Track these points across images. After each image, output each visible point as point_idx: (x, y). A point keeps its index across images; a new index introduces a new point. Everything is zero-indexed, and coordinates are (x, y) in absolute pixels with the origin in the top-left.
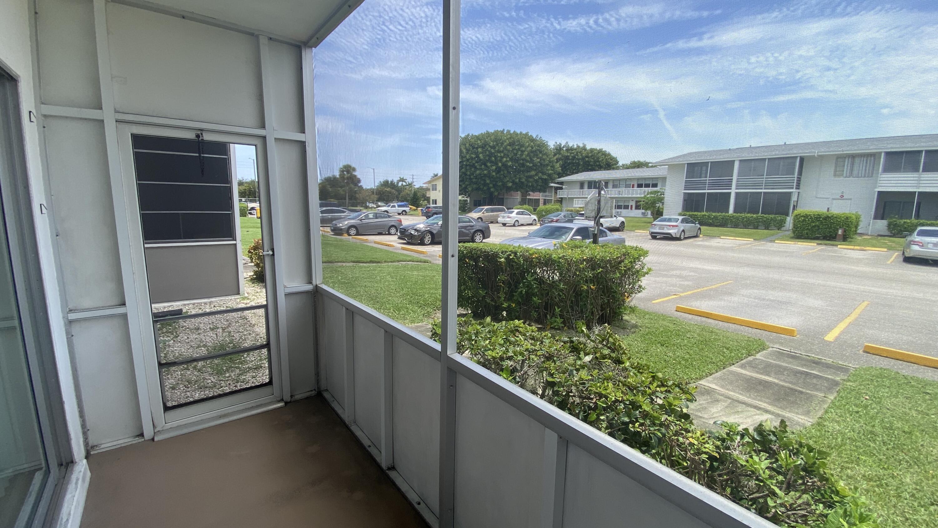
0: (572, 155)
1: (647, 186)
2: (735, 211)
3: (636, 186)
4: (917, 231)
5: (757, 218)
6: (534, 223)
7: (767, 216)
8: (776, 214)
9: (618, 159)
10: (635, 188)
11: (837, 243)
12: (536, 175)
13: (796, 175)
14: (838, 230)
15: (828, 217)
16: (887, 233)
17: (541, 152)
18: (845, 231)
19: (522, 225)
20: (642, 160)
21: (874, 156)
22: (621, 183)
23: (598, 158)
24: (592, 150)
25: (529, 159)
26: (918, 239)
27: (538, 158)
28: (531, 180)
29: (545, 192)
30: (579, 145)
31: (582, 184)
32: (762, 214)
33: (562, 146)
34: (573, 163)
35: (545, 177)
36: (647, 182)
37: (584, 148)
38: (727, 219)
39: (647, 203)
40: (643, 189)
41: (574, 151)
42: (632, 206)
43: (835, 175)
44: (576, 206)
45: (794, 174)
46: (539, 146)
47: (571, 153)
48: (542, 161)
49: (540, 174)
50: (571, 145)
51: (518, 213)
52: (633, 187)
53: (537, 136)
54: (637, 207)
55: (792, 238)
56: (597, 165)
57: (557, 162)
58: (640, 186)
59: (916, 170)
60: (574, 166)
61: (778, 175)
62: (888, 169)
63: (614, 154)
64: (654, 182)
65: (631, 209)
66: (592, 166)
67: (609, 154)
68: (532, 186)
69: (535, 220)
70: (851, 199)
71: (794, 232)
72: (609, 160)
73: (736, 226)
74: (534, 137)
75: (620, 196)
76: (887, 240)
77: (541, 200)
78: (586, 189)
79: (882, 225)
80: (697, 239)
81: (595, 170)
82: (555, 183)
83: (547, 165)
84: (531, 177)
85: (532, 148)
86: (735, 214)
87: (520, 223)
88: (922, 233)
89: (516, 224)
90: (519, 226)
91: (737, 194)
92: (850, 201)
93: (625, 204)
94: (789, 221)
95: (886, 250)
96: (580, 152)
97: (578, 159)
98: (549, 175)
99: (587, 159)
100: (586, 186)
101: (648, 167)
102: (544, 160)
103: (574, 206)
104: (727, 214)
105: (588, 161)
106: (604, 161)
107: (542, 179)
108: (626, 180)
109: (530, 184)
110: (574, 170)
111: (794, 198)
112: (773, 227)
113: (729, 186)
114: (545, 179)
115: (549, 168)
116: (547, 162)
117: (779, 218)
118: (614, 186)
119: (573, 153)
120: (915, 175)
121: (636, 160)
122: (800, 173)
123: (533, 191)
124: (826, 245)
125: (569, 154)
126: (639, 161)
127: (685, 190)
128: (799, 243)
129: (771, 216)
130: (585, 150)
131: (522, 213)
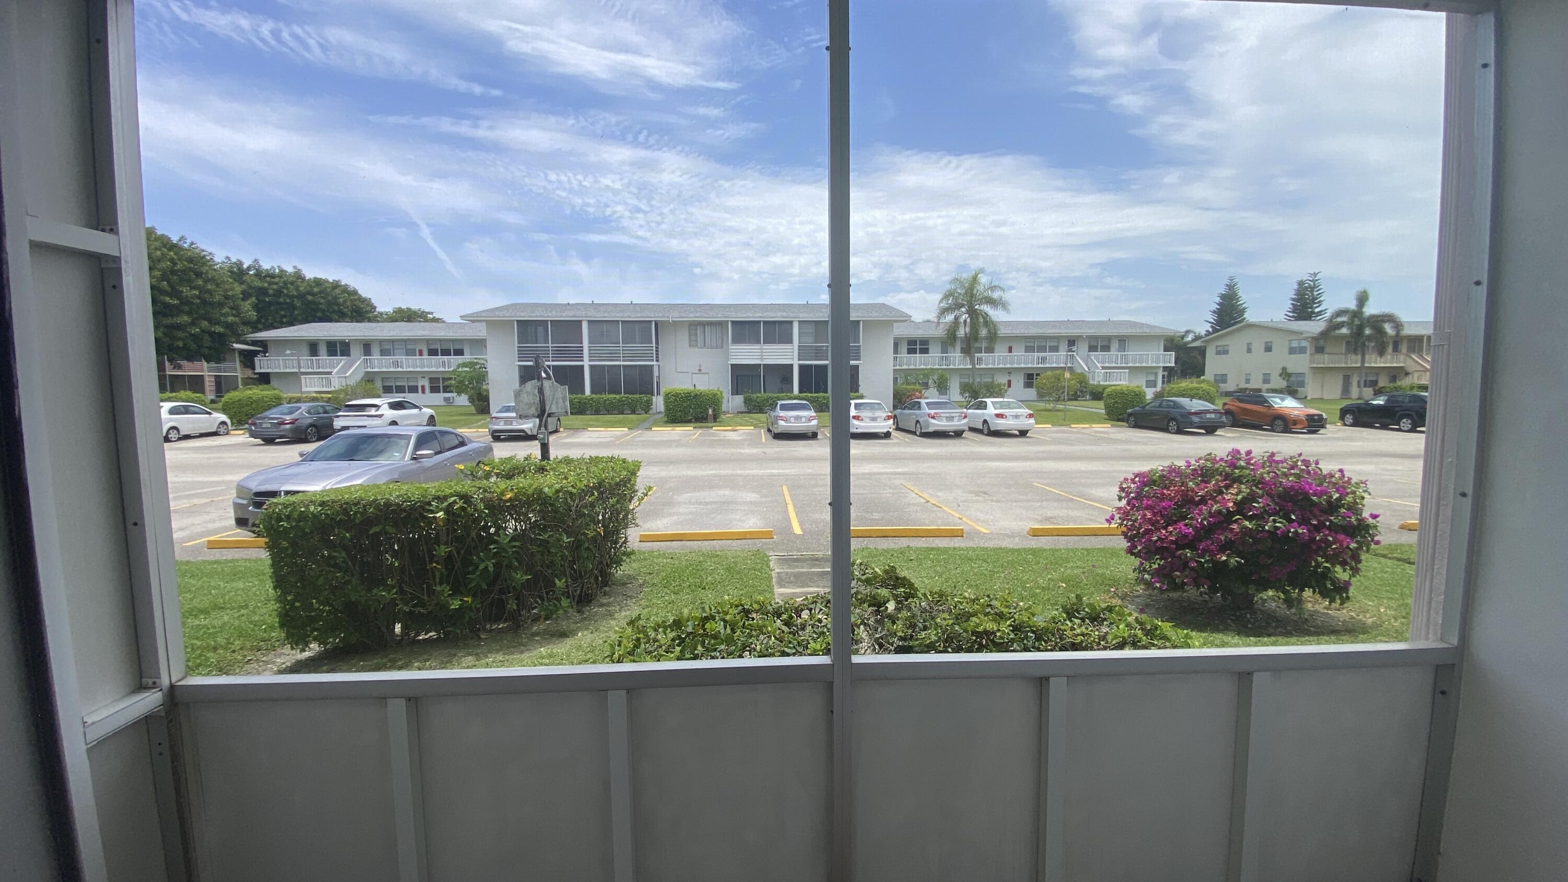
0: (275, 287)
1: (446, 352)
2: (593, 392)
3: (425, 352)
4: (778, 406)
5: (621, 401)
6: (222, 430)
7: (630, 396)
8: (640, 394)
9: (373, 301)
10: (425, 356)
11: (710, 425)
12: (193, 324)
13: (654, 345)
14: (708, 409)
15: (696, 395)
16: (744, 410)
17: (199, 275)
18: (714, 411)
19: (187, 437)
20: (414, 307)
21: (721, 324)
22: (397, 347)
23: (336, 298)
24: (318, 282)
25: (169, 290)
26: (783, 414)
27: (192, 288)
28: (180, 334)
29: (218, 361)
30: (285, 268)
31: (313, 347)
32: (625, 394)
33: (245, 266)
34: (280, 303)
35: (219, 329)
36: (445, 347)
37: (298, 275)
38: (585, 403)
39: (461, 382)
40: (440, 358)
41: (277, 280)
42: (423, 387)
43: (690, 345)
44: (308, 389)
45: (651, 343)
46: (190, 260)
47: (270, 284)
48: (207, 296)
49: (205, 324)
50: (266, 265)
51: (172, 411)
52: (421, 354)
53: (182, 238)
54: (435, 389)
55: (667, 422)
56: (334, 312)
57: (244, 299)
58: (433, 352)
59: (758, 342)
60: (282, 309)
61: (635, 343)
62: (737, 340)
63: (364, 293)
64: (458, 347)
65: (423, 392)
66: (323, 311)
67: (355, 292)
68: (185, 347)
69: (224, 423)
70: (708, 373)
71: (667, 415)
72: (357, 303)
73: (597, 412)
74: (175, 239)
75: (399, 369)
76: (747, 417)
77: (207, 379)
78: (324, 357)
79: (739, 399)
80: (558, 435)
81: (330, 321)
82: (247, 344)
83: (221, 305)
84: (178, 327)
85: (174, 264)
86: (594, 396)
87: (184, 432)
88: (784, 408)
89: (173, 435)
90: (180, 439)
91: (592, 367)
92: (707, 375)
93: (411, 384)
94: (659, 403)
95: (752, 428)
96: (292, 283)
97: (292, 297)
98: (229, 326)
99: (310, 298)
100: (323, 349)
101: (427, 321)
102: (210, 292)
103: (304, 389)
104: (584, 396)
105: (311, 302)
106: (349, 303)
107: (211, 334)
108: (405, 341)
109: (181, 344)
110: (284, 316)
111: (656, 370)
112: (640, 411)
113: (579, 355)
114: (219, 334)
115: (226, 310)
116: (217, 298)
117: (645, 399)
118: (384, 353)
119: (276, 283)
120: (757, 347)
121: (404, 307)
122: (657, 343)
123: (190, 359)
124: (701, 428)
125: (266, 285)
126: (409, 309)
127: (519, 361)
128: (677, 428)
129: (635, 396)
130: (303, 279)
131: (186, 411)
